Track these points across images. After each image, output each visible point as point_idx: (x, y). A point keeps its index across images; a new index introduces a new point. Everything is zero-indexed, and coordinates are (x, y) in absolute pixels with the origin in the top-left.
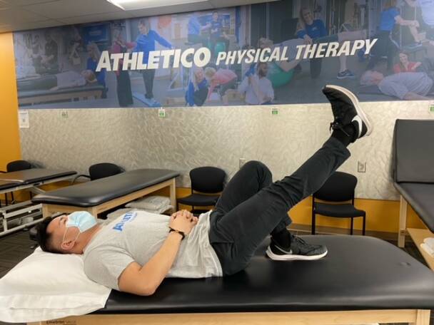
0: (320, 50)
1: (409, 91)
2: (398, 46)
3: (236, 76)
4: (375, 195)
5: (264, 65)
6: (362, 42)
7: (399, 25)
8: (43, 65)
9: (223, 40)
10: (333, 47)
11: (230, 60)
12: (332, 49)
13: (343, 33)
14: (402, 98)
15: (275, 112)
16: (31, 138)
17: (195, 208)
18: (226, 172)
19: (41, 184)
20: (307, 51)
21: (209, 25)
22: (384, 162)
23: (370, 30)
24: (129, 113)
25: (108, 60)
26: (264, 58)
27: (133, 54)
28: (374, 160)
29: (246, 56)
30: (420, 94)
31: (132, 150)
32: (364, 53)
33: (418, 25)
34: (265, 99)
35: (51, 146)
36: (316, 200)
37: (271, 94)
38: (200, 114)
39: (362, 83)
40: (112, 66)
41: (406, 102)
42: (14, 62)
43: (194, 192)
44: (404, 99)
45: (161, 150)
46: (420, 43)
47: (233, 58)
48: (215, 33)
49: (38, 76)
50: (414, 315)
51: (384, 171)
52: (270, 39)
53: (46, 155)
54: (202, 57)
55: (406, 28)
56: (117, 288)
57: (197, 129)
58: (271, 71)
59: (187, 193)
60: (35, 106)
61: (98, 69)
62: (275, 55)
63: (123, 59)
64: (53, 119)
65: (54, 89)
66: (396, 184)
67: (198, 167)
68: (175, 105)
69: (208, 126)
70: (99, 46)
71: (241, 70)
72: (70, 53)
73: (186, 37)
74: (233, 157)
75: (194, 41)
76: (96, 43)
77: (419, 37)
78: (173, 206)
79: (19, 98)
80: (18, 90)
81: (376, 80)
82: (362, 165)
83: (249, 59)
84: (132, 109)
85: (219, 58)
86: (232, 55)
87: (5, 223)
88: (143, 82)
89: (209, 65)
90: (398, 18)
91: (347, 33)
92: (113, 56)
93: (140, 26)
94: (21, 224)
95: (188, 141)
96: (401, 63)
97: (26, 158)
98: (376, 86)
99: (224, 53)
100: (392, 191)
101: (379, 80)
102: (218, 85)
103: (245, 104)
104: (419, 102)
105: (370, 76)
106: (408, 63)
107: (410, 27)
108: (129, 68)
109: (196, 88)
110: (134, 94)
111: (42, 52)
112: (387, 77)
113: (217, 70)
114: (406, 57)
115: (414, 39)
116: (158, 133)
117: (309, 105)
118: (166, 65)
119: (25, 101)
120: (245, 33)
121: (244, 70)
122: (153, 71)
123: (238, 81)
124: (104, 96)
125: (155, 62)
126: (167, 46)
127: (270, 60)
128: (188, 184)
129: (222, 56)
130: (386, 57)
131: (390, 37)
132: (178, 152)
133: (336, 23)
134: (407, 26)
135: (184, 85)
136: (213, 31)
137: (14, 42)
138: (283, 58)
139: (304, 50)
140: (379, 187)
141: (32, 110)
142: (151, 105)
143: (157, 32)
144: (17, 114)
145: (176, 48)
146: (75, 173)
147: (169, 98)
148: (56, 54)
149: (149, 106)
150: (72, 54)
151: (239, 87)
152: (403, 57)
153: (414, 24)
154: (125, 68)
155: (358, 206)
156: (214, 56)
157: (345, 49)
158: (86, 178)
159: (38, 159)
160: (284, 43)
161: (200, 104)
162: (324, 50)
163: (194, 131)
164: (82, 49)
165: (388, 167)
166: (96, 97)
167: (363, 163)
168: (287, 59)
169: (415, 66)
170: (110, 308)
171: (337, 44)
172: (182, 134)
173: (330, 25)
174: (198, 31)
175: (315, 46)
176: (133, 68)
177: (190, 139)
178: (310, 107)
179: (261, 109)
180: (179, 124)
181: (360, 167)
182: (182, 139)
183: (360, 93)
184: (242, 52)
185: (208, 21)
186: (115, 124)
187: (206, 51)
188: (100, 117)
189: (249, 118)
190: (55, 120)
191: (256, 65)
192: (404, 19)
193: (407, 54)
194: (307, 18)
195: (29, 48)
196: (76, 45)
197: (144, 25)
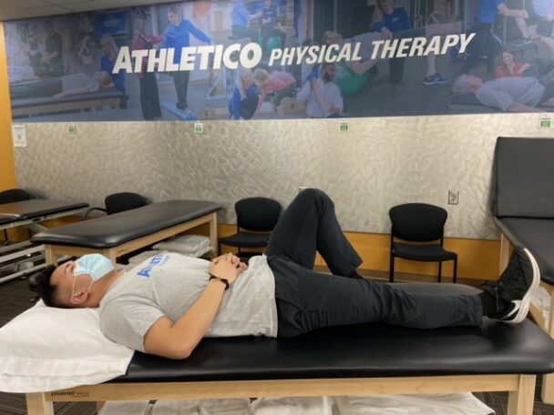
0: (402, 47)
1: (515, 101)
2: (500, 42)
3: (294, 80)
4: (469, 233)
5: (331, 66)
6: (456, 38)
7: (503, 15)
8: (45, 64)
9: (278, 33)
10: (419, 43)
11: (287, 59)
12: (418, 46)
13: (431, 25)
14: (505, 109)
15: (344, 127)
16: (30, 160)
17: (242, 250)
18: (282, 205)
19: (43, 219)
20: (386, 48)
21: (259, 14)
22: (481, 191)
23: (466, 22)
24: (155, 128)
25: (128, 59)
26: (331, 57)
27: (161, 50)
28: (469, 188)
29: (307, 55)
30: (528, 104)
31: (160, 176)
32: (457, 51)
33: (527, 16)
34: (330, 110)
35: (55, 171)
36: (396, 240)
37: (339, 104)
38: (248, 131)
40: (133, 67)
41: (510, 115)
43: (241, 229)
44: (508, 111)
45: (197, 176)
46: (529, 40)
47: (291, 57)
48: (267, 24)
49: (37, 80)
50: (516, 382)
51: (481, 203)
52: (338, 32)
53: (48, 182)
54: (250, 55)
55: (512, 20)
56: (142, 349)
57: (244, 149)
58: (339, 74)
59: (232, 232)
60: (33, 119)
61: (116, 71)
62: (345, 53)
63: (147, 58)
64: (58, 135)
65: (58, 97)
66: (496, 220)
67: (246, 197)
68: (215, 118)
69: (258, 145)
70: (115, 40)
71: (301, 73)
72: (79, 49)
73: (231, 28)
74: (290, 185)
75: (240, 35)
76: (113, 36)
77: (528, 32)
78: (213, 248)
79: (13, 107)
80: (12, 98)
81: (473, 86)
82: (454, 196)
83: (312, 59)
84: (159, 122)
85: (273, 58)
86: (289, 53)
88: (173, 88)
89: (259, 66)
90: (502, 7)
91: (437, 26)
92: (135, 53)
93: (170, 14)
94: (18, 271)
95: (233, 164)
96: (505, 65)
97: (23, 186)
98: (473, 95)
99: (279, 51)
100: (489, 228)
101: (478, 87)
102: (271, 91)
103: (305, 116)
104: (527, 115)
105: (465, 81)
106: (513, 65)
107: (517, 19)
108: (156, 69)
109: (243, 96)
111: (42, 47)
112: (486, 83)
113: (270, 73)
114: (511, 57)
115: (521, 34)
116: (194, 153)
117: (388, 118)
118: (204, 66)
119: (20, 112)
120: (306, 25)
121: (305, 73)
122: (187, 73)
123: (297, 87)
124: (123, 106)
125: (189, 62)
126: (205, 40)
127: (339, 60)
128: (233, 220)
129: (276, 54)
130: (485, 57)
131: (492, 31)
132: (220, 178)
133: (422, 13)
134: (514, 18)
135: (228, 91)
136: (264, 21)
137: (5, 34)
138: (355, 58)
139: (381, 47)
140: (474, 223)
141: (30, 124)
142: (185, 117)
143: (192, 21)
144: (11, 128)
145: (217, 43)
146: (87, 206)
147: (207, 109)
148: (60, 51)
149: (182, 119)
150: (82, 50)
151: (299, 95)
152: (507, 57)
153: (522, 14)
154: (150, 69)
155: (448, 248)
156: (266, 55)
157: (434, 46)
158: (102, 212)
159: (38, 187)
160: (356, 38)
161: (248, 117)
162: (407, 47)
163: (240, 151)
164: (93, 44)
165: (486, 197)
166: (113, 107)
167: (455, 192)
168: (360, 58)
169: (523, 69)
170: (132, 375)
171: (424, 40)
172: (225, 155)
173: (415, 15)
174: (245, 21)
175: (396, 41)
176: (161, 69)
177: (235, 162)
178: (389, 121)
179: (326, 123)
180: (221, 143)
181: (451, 198)
182: (225, 162)
183: (453, 103)
184: (302, 49)
185: (259, 8)
186: (138, 142)
187: (256, 48)
188: (118, 133)
189: (310, 135)
190: (60, 137)
191: (321, 66)
192: (510, 8)
193: (513, 53)
194: (385, 5)
195: (24, 41)
196: (87, 38)
197: (175, 12)
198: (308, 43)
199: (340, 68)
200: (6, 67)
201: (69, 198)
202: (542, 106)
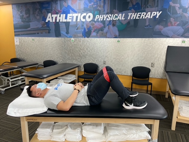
0: (138, 15)
1: (174, 34)
2: (170, 15)
3: (103, 25)
4: (157, 77)
5: (115, 21)
6: (155, 13)
7: (171, 6)
8: (25, 18)
9: (98, 10)
10: (144, 14)
11: (101, 18)
13: (148, 8)
14: (171, 37)
15: (118, 41)
16: (20, 49)
17: (85, 80)
18: (98, 65)
19: (24, 68)
20: (133, 16)
21: (92, 3)
22: (162, 63)
23: (159, 8)
24: (59, 40)
25: (51, 17)
26: (115, 18)
27: (61, 15)
28: (158, 62)
29: (107, 17)
30: (178, 35)
31: (61, 55)
32: (156, 17)
33: (179, 6)
34: (115, 36)
35: (28, 53)
36: (134, 78)
37: (117, 34)
38: (88, 42)
39: (154, 30)
40: (52, 20)
41: (172, 39)
42: (12, 17)
43: (85, 73)
45: (72, 56)
46: (179, 14)
48: (95, 7)
51: (162, 67)
52: (118, 10)
53: (26, 56)
54: (89, 17)
57: (87, 47)
58: (118, 24)
59: (82, 73)
61: (47, 21)
62: (119, 17)
63: (57, 17)
65: (29, 29)
66: (166, 73)
67: (87, 63)
68: (78, 37)
69: (91, 46)
70: (47, 11)
71: (105, 23)
72: (35, 14)
73: (83, 8)
74: (101, 59)
75: (86, 10)
76: (46, 10)
77: (179, 11)
78: (76, 79)
79: (15, 32)
80: (14, 29)
83: (109, 19)
84: (60, 38)
85: (96, 18)
86: (101, 17)
87: (10, 83)
89: (92, 21)
90: (171, 3)
91: (149, 9)
92: (53, 16)
93: (64, 3)
94: (17, 84)
95: (83, 52)
96: (171, 22)
97: (18, 57)
98: (160, 32)
99: (99, 16)
101: (162, 29)
102: (96, 29)
103: (106, 37)
104: (178, 39)
105: (158, 27)
106: (174, 22)
107: (176, 7)
108: (59, 21)
109: (87, 30)
110: (61, 32)
111: (24, 13)
112: (165, 28)
113: (95, 23)
114: (173, 20)
115: (177, 12)
116: (71, 48)
118: (74, 20)
119: (17, 33)
120: (107, 8)
121: (107, 23)
122: (69, 22)
123: (104, 28)
124: (49, 32)
125: (70, 19)
126: (75, 12)
127: (117, 19)
128: (83, 70)
129: (98, 17)
130: (165, 19)
131: (167, 11)
132: (79, 56)
133: (145, 4)
134: (175, 7)
135: (82, 29)
137: (12, 8)
138: (123, 19)
139: (131, 15)
140: (159, 73)
141: (20, 37)
144: (14, 39)
145: (79, 13)
146: (38, 64)
147: (75, 34)
148: (29, 14)
149: (67, 37)
150: (36, 14)
151: (104, 30)
152: (172, 19)
153: (177, 5)
154: (58, 21)
155: (150, 81)
156: (94, 17)
157: (149, 15)
158: (42, 66)
159: (23, 57)
160: (123, 12)
161: (88, 37)
162: (140, 16)
163: (85, 48)
164: (40, 12)
166: (46, 33)
167: (154, 63)
168: (124, 19)
169: (177, 24)
172: (81, 49)
173: (143, 5)
174: (88, 6)
175: (136, 14)
176: (61, 21)
177: (84, 51)
178: (133, 39)
179: (113, 40)
180: (79, 45)
181: (152, 65)
182: (81, 51)
183: (154, 34)
184: (106, 15)
185: (92, 1)
186: (53, 44)
187: (91, 15)
188: (47, 41)
189: (108, 44)
190: (30, 42)
191: (112, 21)
192: (173, 4)
193: (174, 18)
194: (133, 2)
195: (18, 11)
196: (38, 10)
197: (65, 3)
198: (108, 13)
199: (118, 22)
200: (13, 19)
201: (32, 61)
202: (183, 36)
